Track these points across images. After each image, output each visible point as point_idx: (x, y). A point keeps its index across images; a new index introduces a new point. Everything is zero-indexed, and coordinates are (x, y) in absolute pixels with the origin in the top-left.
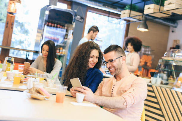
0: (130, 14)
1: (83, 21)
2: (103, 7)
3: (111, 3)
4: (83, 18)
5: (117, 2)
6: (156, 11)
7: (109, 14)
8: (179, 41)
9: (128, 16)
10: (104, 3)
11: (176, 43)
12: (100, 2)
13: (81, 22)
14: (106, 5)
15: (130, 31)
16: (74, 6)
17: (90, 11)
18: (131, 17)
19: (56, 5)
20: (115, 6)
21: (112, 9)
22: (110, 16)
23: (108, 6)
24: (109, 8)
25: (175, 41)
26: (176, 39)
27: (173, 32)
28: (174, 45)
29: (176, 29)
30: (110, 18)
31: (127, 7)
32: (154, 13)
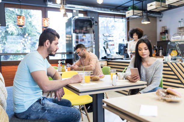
0: (134, 12)
1: (97, 24)
2: (110, 11)
3: (115, 7)
4: (97, 22)
5: (120, 6)
7: (114, 16)
8: (166, 26)
9: (133, 15)
10: (111, 8)
11: (165, 29)
12: (107, 8)
13: (96, 25)
14: (112, 10)
15: (130, 25)
16: (89, 14)
17: (100, 16)
18: (135, 15)
19: (77, 15)
20: (118, 9)
21: (116, 11)
22: (115, 17)
23: (114, 10)
24: (114, 11)
25: (163, 27)
26: (163, 26)
27: (160, 21)
28: (163, 30)
29: (162, 19)
30: (115, 19)
31: (129, 8)
32: (156, 8)
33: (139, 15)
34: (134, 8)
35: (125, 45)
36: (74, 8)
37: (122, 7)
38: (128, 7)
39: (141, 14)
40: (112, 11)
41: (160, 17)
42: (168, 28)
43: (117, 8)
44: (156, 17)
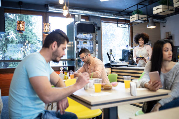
0: (138, 17)
3: (118, 12)
5: (123, 11)
6: (164, 10)
8: (170, 32)
9: (137, 19)
10: (114, 13)
12: (110, 13)
16: (91, 19)
17: (103, 22)
18: (140, 20)
19: (80, 20)
20: (122, 14)
23: (117, 15)
25: (168, 33)
26: (167, 31)
27: (164, 26)
28: (167, 36)
31: (134, 12)
32: (163, 12)
33: (144, 19)
34: (138, 12)
35: (130, 51)
36: (76, 12)
37: (126, 12)
38: (132, 12)
39: (146, 19)
40: (115, 16)
41: (163, 23)
42: (172, 33)
43: (120, 13)
44: (159, 23)
